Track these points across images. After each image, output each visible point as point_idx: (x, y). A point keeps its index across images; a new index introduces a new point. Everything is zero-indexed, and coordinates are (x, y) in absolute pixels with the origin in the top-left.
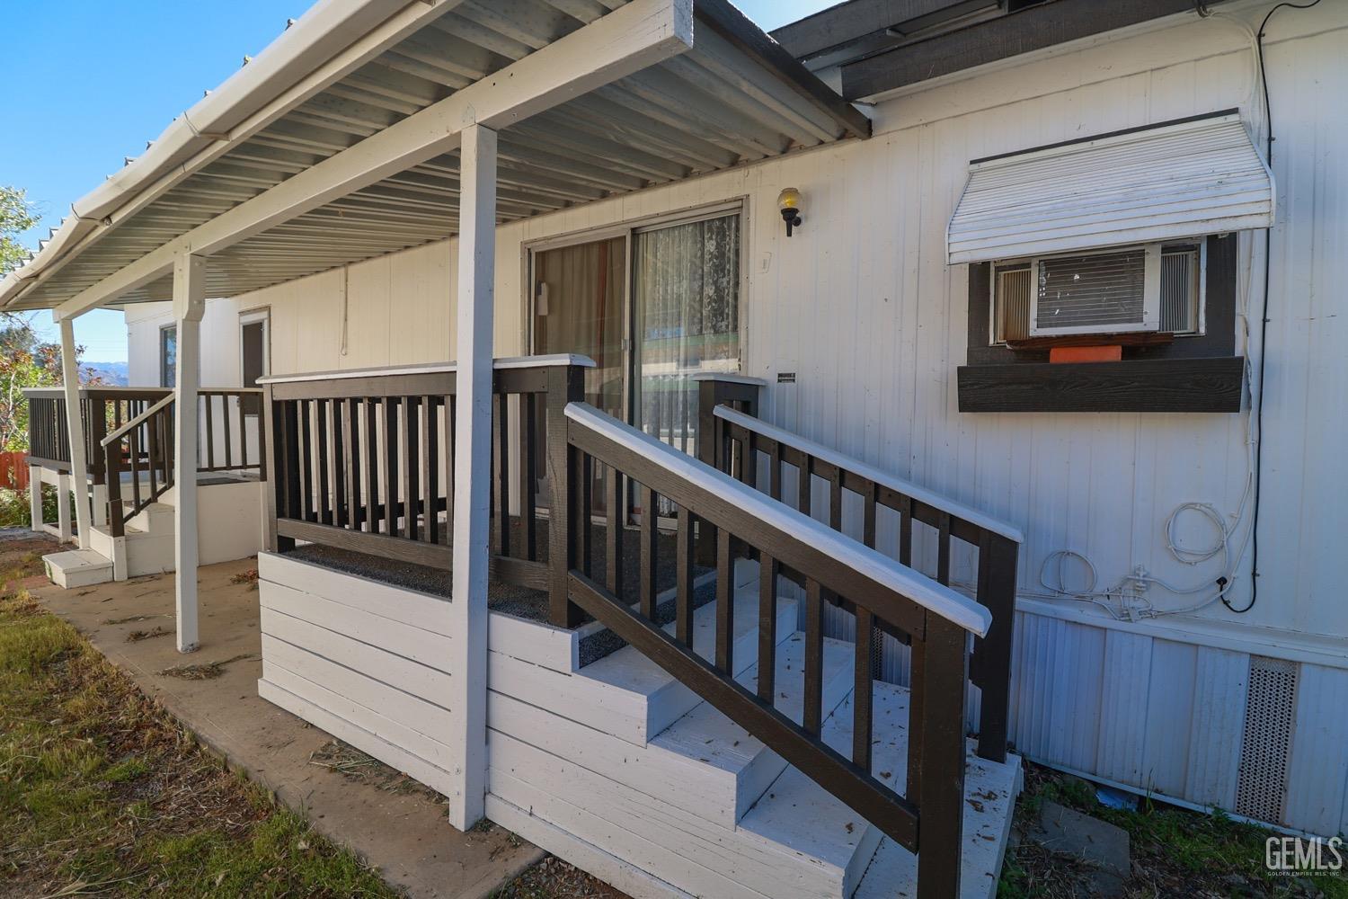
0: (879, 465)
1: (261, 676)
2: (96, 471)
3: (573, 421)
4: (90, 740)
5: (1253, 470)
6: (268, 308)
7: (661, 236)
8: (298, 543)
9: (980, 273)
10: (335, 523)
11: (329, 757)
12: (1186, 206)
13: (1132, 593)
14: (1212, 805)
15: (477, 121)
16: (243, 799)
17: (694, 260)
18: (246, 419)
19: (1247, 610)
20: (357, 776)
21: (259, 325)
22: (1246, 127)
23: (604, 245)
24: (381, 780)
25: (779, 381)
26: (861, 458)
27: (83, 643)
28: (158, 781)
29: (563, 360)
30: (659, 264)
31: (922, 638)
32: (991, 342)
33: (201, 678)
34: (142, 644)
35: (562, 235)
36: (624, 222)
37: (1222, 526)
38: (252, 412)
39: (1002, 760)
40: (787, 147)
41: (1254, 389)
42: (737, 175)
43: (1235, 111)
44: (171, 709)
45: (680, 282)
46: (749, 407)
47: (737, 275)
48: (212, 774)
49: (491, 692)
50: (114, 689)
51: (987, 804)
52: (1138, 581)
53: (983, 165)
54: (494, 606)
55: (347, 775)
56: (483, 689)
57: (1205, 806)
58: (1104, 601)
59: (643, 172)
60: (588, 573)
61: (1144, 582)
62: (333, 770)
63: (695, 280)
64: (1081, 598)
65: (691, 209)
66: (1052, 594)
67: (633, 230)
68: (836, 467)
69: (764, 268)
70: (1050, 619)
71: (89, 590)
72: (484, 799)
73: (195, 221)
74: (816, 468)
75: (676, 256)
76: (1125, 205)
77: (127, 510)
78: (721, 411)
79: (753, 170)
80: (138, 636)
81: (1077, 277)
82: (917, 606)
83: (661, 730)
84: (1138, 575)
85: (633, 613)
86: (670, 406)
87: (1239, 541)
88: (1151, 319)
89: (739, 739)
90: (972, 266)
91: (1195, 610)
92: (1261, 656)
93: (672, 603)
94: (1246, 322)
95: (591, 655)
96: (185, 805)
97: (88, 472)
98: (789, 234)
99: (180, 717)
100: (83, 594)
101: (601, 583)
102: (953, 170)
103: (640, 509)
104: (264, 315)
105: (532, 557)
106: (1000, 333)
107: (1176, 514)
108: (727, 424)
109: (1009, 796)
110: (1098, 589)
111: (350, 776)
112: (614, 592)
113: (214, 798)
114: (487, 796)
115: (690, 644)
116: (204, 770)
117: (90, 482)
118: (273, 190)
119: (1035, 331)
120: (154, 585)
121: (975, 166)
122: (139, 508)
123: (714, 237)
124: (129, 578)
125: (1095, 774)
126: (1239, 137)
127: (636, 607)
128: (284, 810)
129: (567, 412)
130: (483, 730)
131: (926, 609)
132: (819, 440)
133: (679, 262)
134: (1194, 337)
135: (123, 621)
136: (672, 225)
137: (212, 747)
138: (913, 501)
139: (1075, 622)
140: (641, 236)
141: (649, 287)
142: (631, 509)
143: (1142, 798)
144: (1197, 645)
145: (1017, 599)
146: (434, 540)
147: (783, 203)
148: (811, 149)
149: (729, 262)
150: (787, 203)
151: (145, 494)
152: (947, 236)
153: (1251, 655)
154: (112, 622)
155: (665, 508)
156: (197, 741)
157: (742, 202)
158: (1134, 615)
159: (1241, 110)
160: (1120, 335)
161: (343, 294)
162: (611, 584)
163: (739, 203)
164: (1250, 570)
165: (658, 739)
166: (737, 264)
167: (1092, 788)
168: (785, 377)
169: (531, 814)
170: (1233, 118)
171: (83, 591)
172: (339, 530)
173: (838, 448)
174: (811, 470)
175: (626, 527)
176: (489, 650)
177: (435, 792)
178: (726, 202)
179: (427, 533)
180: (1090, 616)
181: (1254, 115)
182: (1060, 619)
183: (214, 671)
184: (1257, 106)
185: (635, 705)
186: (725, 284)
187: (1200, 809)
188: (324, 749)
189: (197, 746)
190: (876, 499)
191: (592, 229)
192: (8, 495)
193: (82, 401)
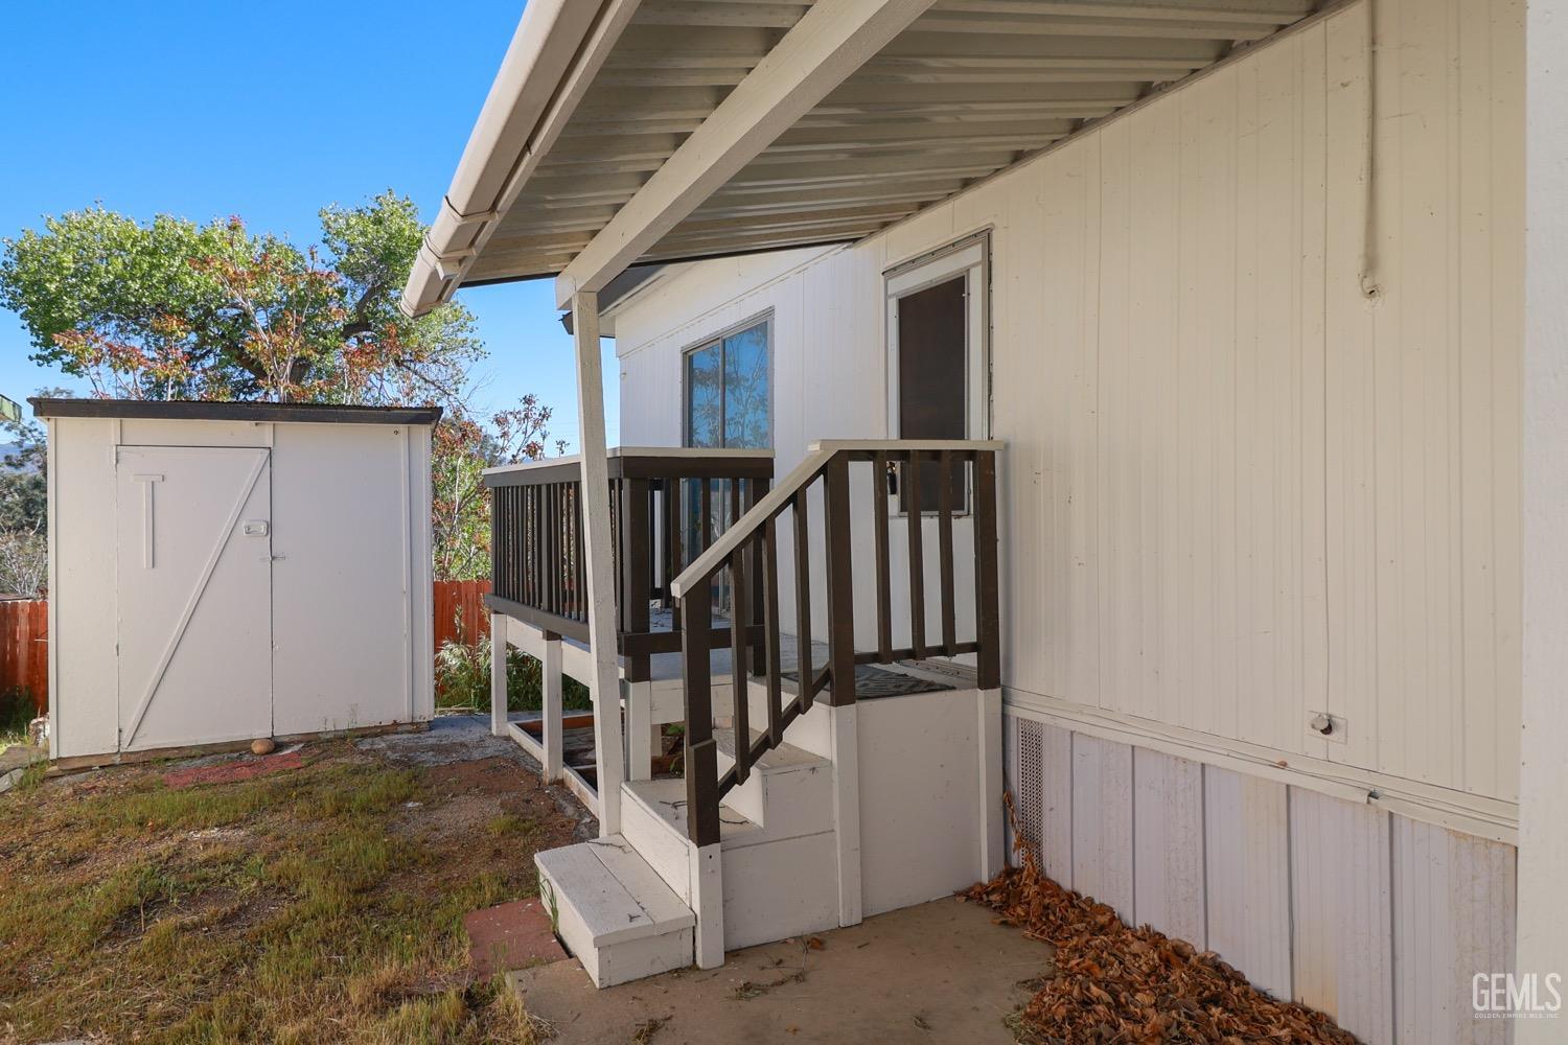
6: (984, 236)
104: (975, 254)
117: (622, 673)
124: (727, 959)
192: (452, 655)
193: (611, 482)
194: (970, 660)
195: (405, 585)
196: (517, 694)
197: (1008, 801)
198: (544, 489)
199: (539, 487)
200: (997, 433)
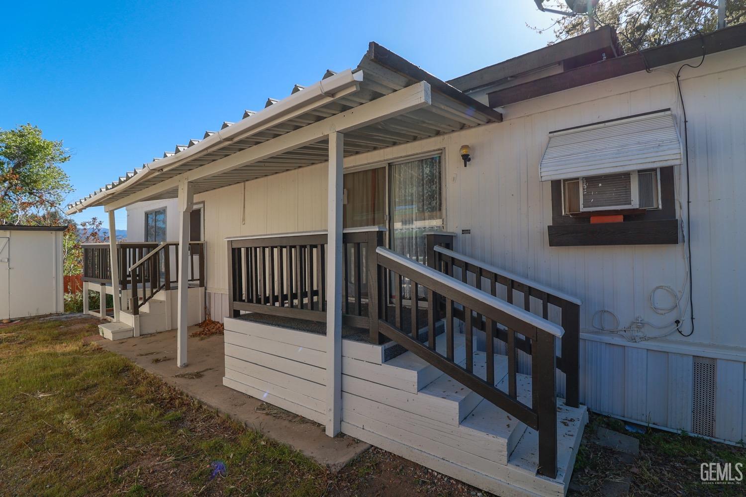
0: (513, 272)
1: (224, 376)
2: (123, 284)
3: (380, 254)
4: (152, 404)
5: (688, 270)
6: (203, 202)
7: (402, 166)
8: (242, 312)
9: (556, 185)
10: (262, 302)
11: (264, 409)
12: (645, 156)
13: (636, 329)
14: (680, 429)
15: (336, 130)
16: (230, 427)
17: (419, 177)
18: (194, 256)
19: (689, 335)
20: (279, 417)
21: (199, 211)
22: (674, 117)
23: (375, 171)
24: (290, 418)
25: (463, 233)
26: (504, 268)
27: (131, 364)
28: (188, 420)
29: (375, 229)
30: (402, 179)
31: (535, 340)
32: (563, 214)
33: (193, 378)
34: (160, 364)
35: (354, 167)
36: (384, 160)
37: (676, 296)
38: (196, 253)
39: (577, 407)
40: (463, 127)
41: (686, 233)
42: (438, 139)
43: (669, 109)
44: (185, 391)
45: (412, 187)
46: (449, 246)
47: (440, 184)
48: (212, 417)
49: (344, 375)
50: (155, 384)
51: (570, 423)
52: (638, 323)
53: (555, 134)
54: (344, 337)
55: (274, 416)
56: (340, 374)
57: (677, 429)
58: (623, 333)
59: (392, 139)
60: (386, 320)
61: (641, 323)
62: (267, 414)
63: (419, 186)
64: (612, 332)
65: (417, 154)
66: (598, 331)
67: (389, 164)
68: (493, 273)
69: (454, 181)
70: (598, 343)
71: (124, 341)
72: (341, 423)
73: (191, 168)
74: (483, 273)
75: (410, 176)
76: (617, 156)
77: (140, 302)
78: (437, 248)
79: (446, 136)
80: (157, 361)
81: (600, 185)
82: (533, 327)
83: (424, 386)
84: (638, 320)
85: (409, 337)
86: (409, 246)
87: (684, 303)
88: (635, 202)
89: (457, 391)
90: (552, 182)
91: (666, 336)
92: (698, 356)
93: (427, 334)
94: (680, 203)
95: (390, 356)
96: (204, 429)
97: (119, 284)
98: (465, 166)
99: (190, 394)
100: (122, 343)
101: (393, 324)
102: (541, 137)
103: (395, 296)
104: (201, 205)
105: (360, 315)
106: (567, 210)
107: (654, 291)
108: (440, 254)
109: (580, 420)
110: (620, 328)
111: (276, 417)
112: (400, 328)
113: (216, 427)
114: (342, 422)
115: (435, 349)
116: (208, 416)
117: (120, 289)
118: (233, 155)
119: (582, 209)
120: (153, 338)
121: (552, 134)
122: (145, 301)
123: (428, 166)
124: (140, 335)
125: (624, 417)
126: (669, 122)
127: (410, 335)
128: (249, 430)
129: (377, 251)
130: (340, 392)
131: (537, 328)
132: (483, 261)
133: (412, 178)
134: (657, 210)
135: (146, 355)
136: (408, 162)
137: (210, 406)
138: (530, 287)
139: (610, 344)
140: (393, 167)
141: (397, 190)
142: (391, 296)
143: (647, 427)
144: (668, 352)
145: (580, 333)
146: (312, 309)
147: (462, 152)
148: (475, 127)
149: (436, 178)
150: (464, 152)
151: (148, 294)
152: (539, 169)
153: (694, 356)
154: (142, 355)
155: (408, 295)
156: (201, 404)
157: (442, 151)
158: (637, 339)
159: (671, 109)
160: (622, 210)
161: (243, 195)
162: (398, 325)
163: (441, 151)
164: (690, 317)
165: (423, 391)
166: (440, 178)
167: (623, 423)
168: (465, 232)
169: (363, 429)
170: (668, 113)
171: (121, 342)
172: (265, 306)
173: (492, 264)
174: (481, 275)
175: (389, 305)
176: (342, 356)
177: (316, 422)
178: (434, 151)
179: (309, 306)
180: (617, 340)
181: (677, 111)
182: (603, 343)
183: (199, 375)
184: (679, 108)
185: (412, 376)
186: (434, 188)
187: (675, 431)
188: (260, 406)
189: (201, 407)
190: (513, 287)
191: (369, 164)
192: (68, 297)
193: (118, 249)
194: (198, 282)
195: (54, 275)
196: (91, 307)
197: (206, 308)
198: (101, 250)
199: (99, 249)
200: (206, 239)
